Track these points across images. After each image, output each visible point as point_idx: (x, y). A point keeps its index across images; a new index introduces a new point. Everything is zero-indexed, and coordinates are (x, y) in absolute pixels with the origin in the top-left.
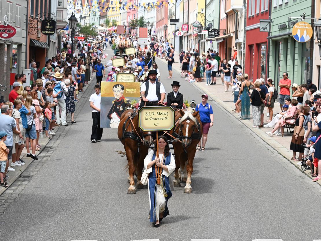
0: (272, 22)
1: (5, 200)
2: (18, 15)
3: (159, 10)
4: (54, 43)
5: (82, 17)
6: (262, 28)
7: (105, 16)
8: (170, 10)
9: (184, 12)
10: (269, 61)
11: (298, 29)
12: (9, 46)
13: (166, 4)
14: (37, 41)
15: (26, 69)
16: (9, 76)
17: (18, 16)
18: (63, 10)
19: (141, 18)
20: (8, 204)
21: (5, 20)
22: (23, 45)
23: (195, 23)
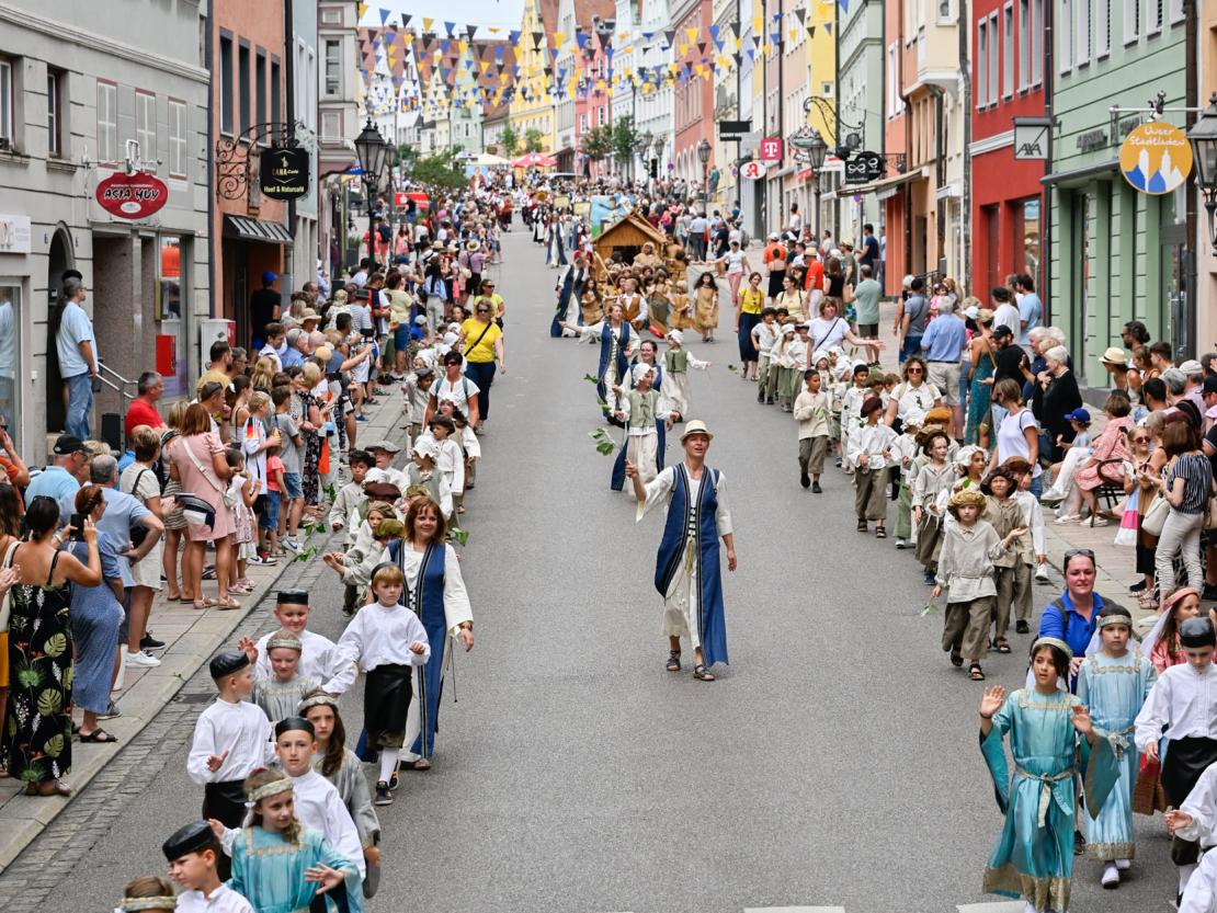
0: (1056, 125)
1: (117, 785)
2: (176, 136)
3: (682, 92)
4: (313, 223)
5: (423, 125)
6: (1022, 149)
7: (501, 118)
8: (721, 89)
9: (768, 95)
10: (1050, 261)
11: (1139, 148)
12: (147, 243)
13: (705, 70)
14: (250, 220)
15: (213, 320)
16: (154, 347)
17: (179, 140)
18: (343, 109)
19: (622, 120)
20: (128, 796)
21: (128, 157)
22: (199, 237)
23: (802, 135)
